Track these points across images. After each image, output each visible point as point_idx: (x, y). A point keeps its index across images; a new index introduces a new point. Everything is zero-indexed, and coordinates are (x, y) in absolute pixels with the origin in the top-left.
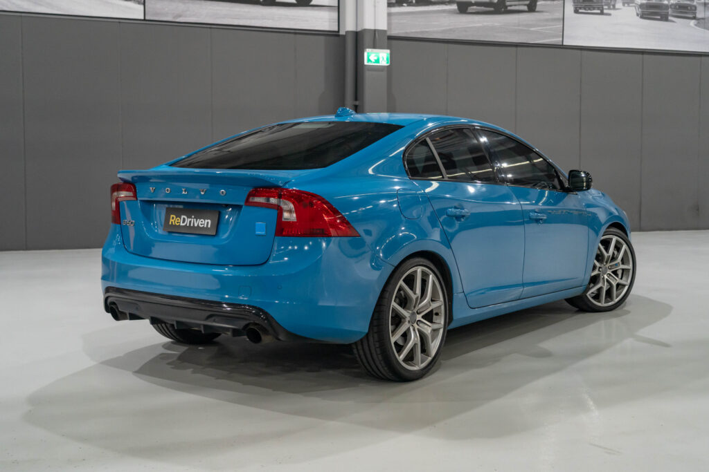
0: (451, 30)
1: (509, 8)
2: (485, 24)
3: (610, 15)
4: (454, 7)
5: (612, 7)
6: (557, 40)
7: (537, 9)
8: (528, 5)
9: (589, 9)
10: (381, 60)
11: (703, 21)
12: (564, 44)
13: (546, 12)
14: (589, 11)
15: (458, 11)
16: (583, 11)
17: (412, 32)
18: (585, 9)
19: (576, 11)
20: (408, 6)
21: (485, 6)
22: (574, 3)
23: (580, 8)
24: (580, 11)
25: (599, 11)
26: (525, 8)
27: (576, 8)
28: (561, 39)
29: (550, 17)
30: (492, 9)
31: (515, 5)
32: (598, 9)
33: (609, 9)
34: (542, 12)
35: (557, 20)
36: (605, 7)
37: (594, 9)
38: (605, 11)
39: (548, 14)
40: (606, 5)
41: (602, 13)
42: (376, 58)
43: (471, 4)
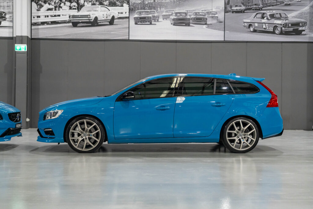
0: (69, 35)
1: (99, 24)
2: (86, 31)
3: (155, 24)
4: (71, 24)
5: (156, 21)
6: (126, 37)
7: (114, 24)
8: (109, 22)
9: (144, 22)
10: (22, 49)
11: (211, 25)
12: (130, 39)
13: (119, 24)
14: (144, 23)
15: (72, 26)
16: (140, 23)
17: (49, 36)
18: (141, 22)
19: (136, 24)
20: (47, 25)
21: (86, 23)
22: (135, 20)
23: (138, 22)
24: (138, 23)
25: (149, 23)
26: (108, 23)
27: (136, 22)
28: (128, 37)
29: (122, 27)
30: (90, 24)
31: (103, 22)
32: (149, 22)
33: (155, 21)
34: (117, 24)
35: (126, 28)
36: (152, 21)
37: (146, 22)
38: (153, 23)
39: (120, 25)
40: (153, 20)
41: (151, 24)
42: (19, 48)
43: (79, 23)
